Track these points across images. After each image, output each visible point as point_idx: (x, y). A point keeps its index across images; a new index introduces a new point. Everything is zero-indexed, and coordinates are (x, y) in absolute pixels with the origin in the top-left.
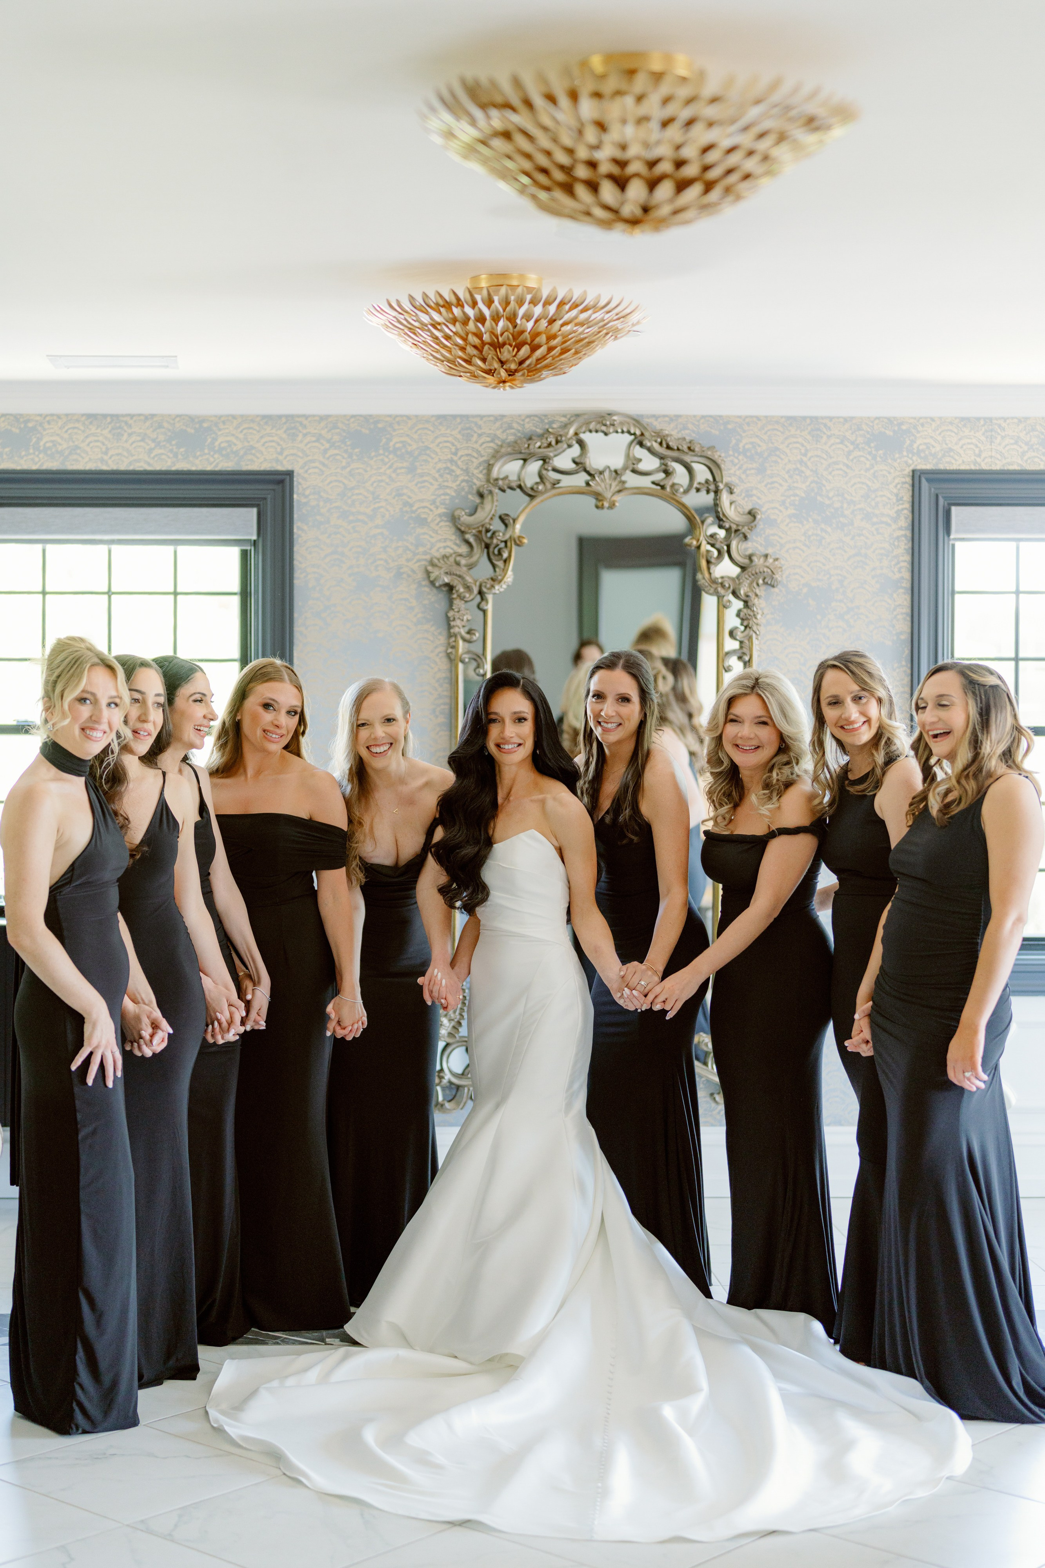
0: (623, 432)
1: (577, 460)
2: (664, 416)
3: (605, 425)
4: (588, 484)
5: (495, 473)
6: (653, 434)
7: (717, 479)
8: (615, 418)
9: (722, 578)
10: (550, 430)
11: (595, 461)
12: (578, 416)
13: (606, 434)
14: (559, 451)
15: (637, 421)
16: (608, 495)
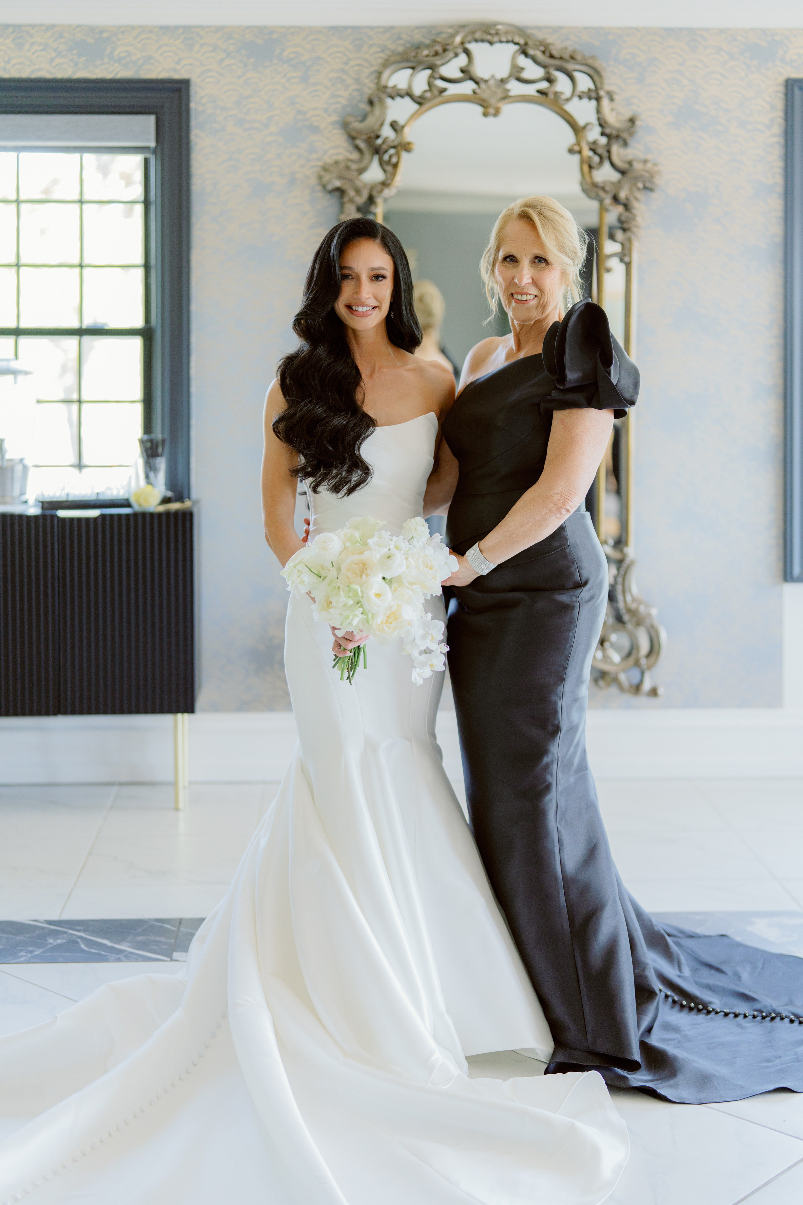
0: (508, 42)
1: (465, 69)
2: (548, 27)
3: (490, 34)
4: (474, 92)
5: (383, 81)
6: (537, 43)
7: (599, 85)
8: (499, 27)
9: (605, 183)
10: (439, 40)
11: (480, 70)
12: (463, 26)
13: (491, 43)
14: (447, 59)
15: (521, 31)
16: (493, 101)
